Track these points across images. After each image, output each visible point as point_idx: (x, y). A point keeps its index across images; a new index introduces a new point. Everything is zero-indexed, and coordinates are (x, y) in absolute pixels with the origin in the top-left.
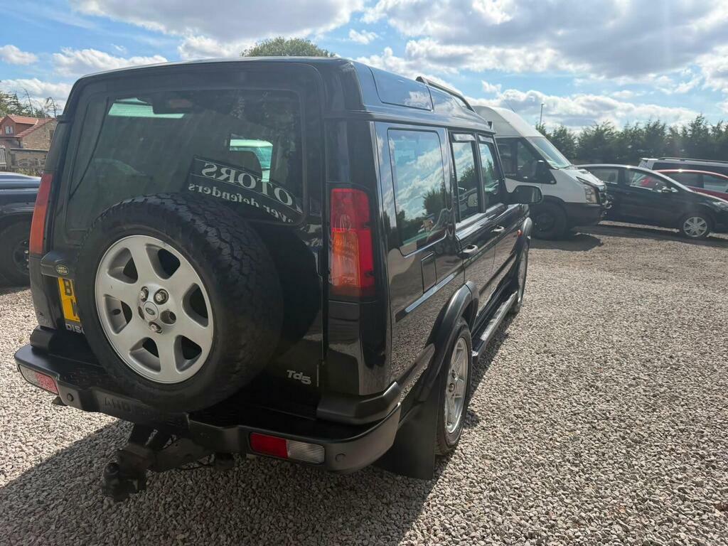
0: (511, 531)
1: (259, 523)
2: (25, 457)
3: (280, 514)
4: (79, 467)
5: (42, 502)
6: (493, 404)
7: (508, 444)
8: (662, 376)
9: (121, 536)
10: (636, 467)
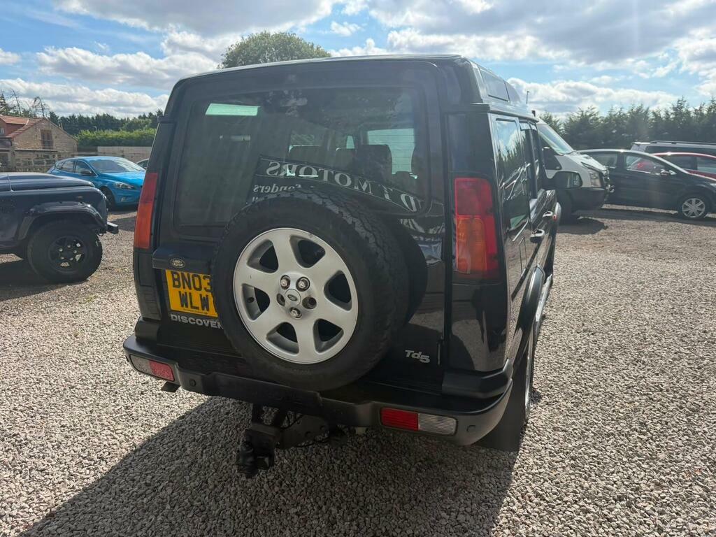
0: (600, 495)
1: (363, 496)
2: (118, 444)
3: (382, 487)
4: (174, 451)
5: (150, 485)
6: (550, 381)
7: (574, 416)
8: (702, 350)
9: (236, 512)
10: (700, 434)
